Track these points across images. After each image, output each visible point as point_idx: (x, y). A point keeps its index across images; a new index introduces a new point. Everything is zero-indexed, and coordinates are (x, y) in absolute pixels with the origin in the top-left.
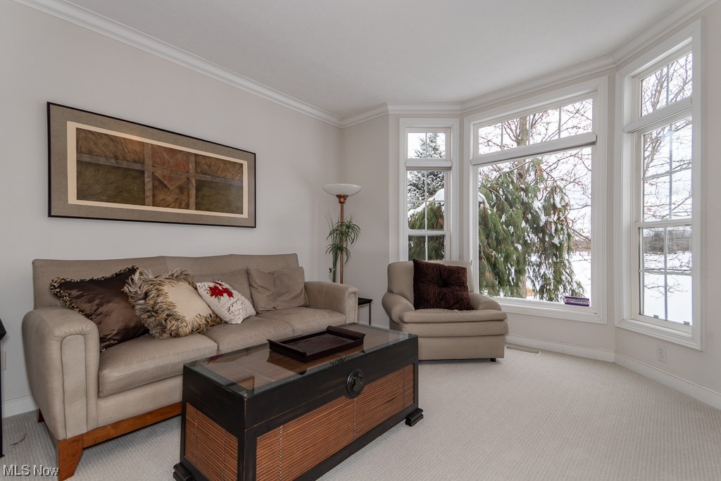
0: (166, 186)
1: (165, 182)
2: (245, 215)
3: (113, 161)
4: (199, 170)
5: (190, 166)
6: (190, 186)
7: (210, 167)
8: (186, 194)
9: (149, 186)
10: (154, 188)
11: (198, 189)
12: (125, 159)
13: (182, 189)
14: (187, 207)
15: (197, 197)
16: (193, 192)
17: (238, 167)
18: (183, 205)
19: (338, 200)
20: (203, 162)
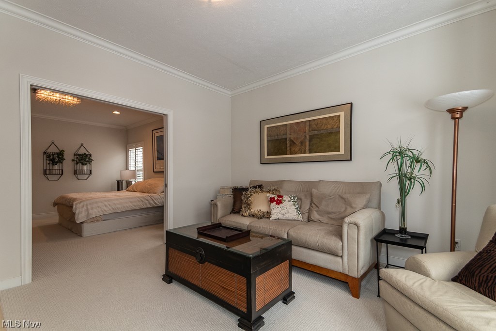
0: (295, 143)
1: (295, 141)
2: (342, 151)
3: (277, 137)
4: (311, 129)
5: (306, 129)
6: (306, 140)
7: (317, 125)
8: (304, 145)
9: (288, 145)
10: (290, 145)
11: (310, 141)
12: (280, 135)
13: (302, 143)
14: (305, 153)
15: (309, 146)
16: (307, 143)
17: (336, 119)
18: (303, 152)
19: (449, 115)
20: (313, 124)
